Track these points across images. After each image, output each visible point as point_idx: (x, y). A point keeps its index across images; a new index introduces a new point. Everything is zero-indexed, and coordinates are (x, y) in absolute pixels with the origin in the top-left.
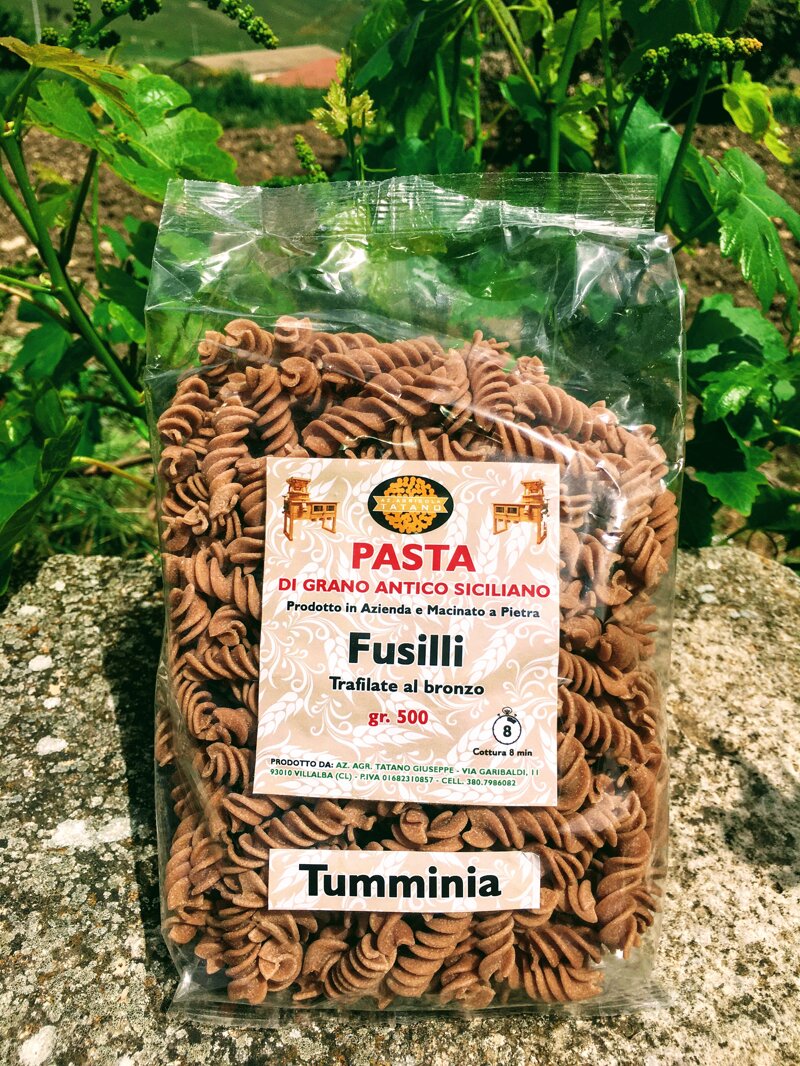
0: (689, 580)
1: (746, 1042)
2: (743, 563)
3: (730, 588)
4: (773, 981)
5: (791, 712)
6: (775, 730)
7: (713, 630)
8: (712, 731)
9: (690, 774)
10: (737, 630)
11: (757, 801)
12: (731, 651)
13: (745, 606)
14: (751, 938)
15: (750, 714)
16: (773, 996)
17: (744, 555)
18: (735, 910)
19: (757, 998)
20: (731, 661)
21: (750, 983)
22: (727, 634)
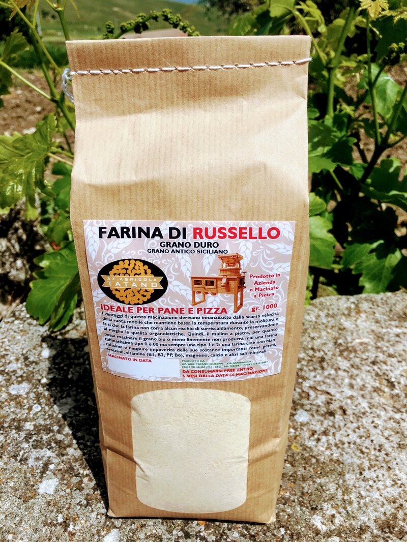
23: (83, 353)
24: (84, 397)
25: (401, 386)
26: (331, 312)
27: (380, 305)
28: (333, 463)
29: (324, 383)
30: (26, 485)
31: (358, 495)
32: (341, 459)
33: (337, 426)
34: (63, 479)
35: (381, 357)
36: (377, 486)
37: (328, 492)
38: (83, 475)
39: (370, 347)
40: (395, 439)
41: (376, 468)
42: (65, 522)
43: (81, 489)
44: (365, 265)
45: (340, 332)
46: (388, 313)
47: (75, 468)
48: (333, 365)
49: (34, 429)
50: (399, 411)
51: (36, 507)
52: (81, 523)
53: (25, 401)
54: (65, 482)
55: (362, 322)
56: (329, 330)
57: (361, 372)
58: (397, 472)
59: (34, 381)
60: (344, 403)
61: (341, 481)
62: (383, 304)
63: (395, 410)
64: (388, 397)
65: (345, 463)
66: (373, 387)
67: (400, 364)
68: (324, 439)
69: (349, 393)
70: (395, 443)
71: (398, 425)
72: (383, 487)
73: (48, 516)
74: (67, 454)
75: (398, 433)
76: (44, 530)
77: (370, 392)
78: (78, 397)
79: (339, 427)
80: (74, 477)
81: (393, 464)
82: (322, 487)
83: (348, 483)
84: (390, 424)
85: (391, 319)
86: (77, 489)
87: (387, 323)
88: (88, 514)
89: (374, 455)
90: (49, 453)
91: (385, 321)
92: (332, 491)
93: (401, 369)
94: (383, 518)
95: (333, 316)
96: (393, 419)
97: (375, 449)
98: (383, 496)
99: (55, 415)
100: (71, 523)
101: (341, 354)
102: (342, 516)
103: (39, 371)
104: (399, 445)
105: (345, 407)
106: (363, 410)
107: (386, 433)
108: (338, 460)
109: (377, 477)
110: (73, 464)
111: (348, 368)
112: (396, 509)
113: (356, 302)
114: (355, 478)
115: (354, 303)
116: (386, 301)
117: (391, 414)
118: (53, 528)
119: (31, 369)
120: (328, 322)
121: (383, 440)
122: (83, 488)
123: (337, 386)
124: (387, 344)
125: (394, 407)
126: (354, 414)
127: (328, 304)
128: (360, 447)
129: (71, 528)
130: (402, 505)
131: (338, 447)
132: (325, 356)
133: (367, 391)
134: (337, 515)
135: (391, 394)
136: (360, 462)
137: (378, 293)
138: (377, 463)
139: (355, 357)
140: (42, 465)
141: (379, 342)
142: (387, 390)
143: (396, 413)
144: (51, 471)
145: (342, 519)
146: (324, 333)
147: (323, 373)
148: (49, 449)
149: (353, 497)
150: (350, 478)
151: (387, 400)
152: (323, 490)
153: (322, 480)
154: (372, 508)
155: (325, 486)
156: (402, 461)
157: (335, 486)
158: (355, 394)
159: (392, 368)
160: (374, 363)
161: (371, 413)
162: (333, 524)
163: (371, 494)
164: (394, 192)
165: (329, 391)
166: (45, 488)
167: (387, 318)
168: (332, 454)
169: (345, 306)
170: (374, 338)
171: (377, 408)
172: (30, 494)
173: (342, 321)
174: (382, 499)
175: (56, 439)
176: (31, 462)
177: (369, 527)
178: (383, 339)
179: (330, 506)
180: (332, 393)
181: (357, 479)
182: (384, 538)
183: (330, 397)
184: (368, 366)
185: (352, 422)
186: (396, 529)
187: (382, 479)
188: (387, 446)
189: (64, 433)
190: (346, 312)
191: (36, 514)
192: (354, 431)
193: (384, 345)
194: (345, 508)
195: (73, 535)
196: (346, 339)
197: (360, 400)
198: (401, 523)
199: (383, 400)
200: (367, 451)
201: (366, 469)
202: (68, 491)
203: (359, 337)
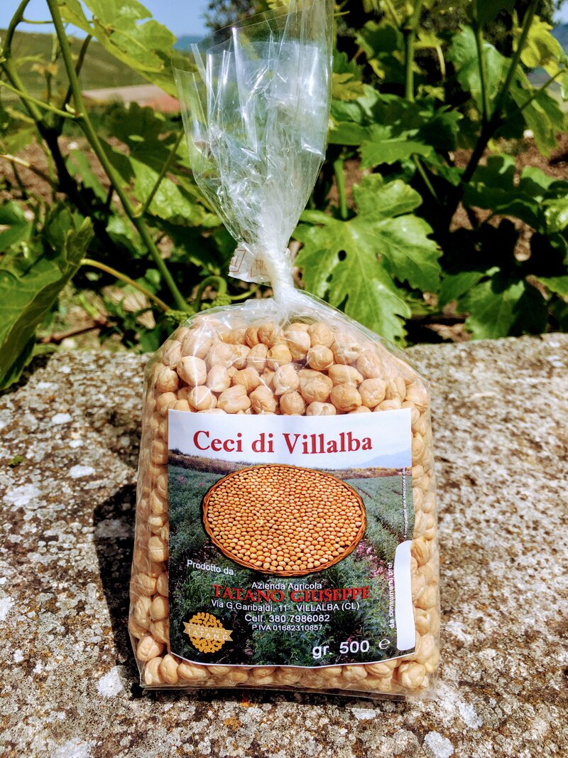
0: (540, 354)
23: (50, 425)
25: (550, 447)
26: (433, 362)
27: (502, 351)
28: (467, 548)
29: (437, 447)
31: (514, 589)
32: (478, 543)
33: (465, 501)
34: (22, 597)
35: (515, 413)
36: (541, 575)
37: (466, 588)
38: (57, 589)
39: (496, 402)
40: (556, 513)
41: (534, 552)
42: (28, 661)
43: (54, 610)
44: (474, 300)
45: (450, 385)
46: (515, 361)
47: (42, 580)
48: (447, 425)
50: (553, 477)
52: (57, 661)
54: (26, 601)
55: (480, 372)
56: (434, 384)
57: (489, 432)
60: (470, 471)
61: (484, 573)
62: (506, 350)
63: (548, 477)
64: (535, 462)
65: (486, 548)
66: (510, 450)
67: (543, 420)
68: (448, 517)
69: (477, 458)
70: (556, 517)
71: (556, 495)
72: (550, 577)
74: (29, 562)
75: (557, 505)
77: (507, 457)
78: (45, 483)
79: (468, 501)
80: (42, 594)
81: (559, 546)
82: (455, 581)
83: (495, 574)
84: (545, 494)
85: (521, 368)
86: (47, 611)
87: (516, 373)
88: (68, 646)
89: (529, 535)
91: (513, 370)
92: (473, 586)
93: (547, 426)
94: (559, 619)
95: (437, 366)
96: (547, 487)
97: (528, 527)
98: (553, 588)
99: (5, 509)
100: (40, 661)
101: (456, 412)
102: (494, 619)
104: (564, 520)
105: (473, 476)
106: (501, 479)
107: (541, 506)
108: (474, 545)
109: (539, 563)
110: (40, 575)
111: (470, 428)
113: (468, 350)
114: (504, 567)
115: (464, 350)
116: (510, 347)
117: (543, 481)
118: (7, 671)
120: (432, 374)
121: (538, 516)
122: (59, 609)
123: (457, 450)
124: (521, 398)
125: (546, 473)
126: (488, 484)
127: (428, 353)
128: (505, 526)
129: (38, 669)
131: (472, 528)
133: (501, 456)
134: (487, 619)
135: (537, 457)
136: (509, 545)
137: (497, 338)
138: (535, 544)
139: (478, 413)
141: (509, 394)
142: (530, 452)
143: (550, 480)
145: (495, 623)
147: (434, 435)
149: (506, 592)
150: (497, 567)
151: (533, 465)
152: (459, 586)
153: (455, 573)
154: (538, 606)
155: (461, 579)
157: (476, 580)
158: (485, 459)
159: (534, 425)
160: (506, 420)
161: (513, 482)
162: (482, 631)
163: (533, 587)
165: (446, 457)
167: (515, 367)
168: (464, 538)
169: (453, 354)
170: (502, 391)
171: (521, 475)
173: (451, 372)
174: (551, 592)
175: (8, 542)
177: (539, 632)
178: (513, 392)
179: (472, 607)
180: (451, 460)
181: (508, 567)
183: (449, 464)
184: (499, 424)
185: (487, 495)
187: (547, 566)
188: (545, 522)
189: (22, 532)
190: (455, 361)
192: (493, 506)
193: (517, 399)
194: (497, 608)
195: (43, 679)
196: (460, 392)
197: (494, 466)
199: (527, 465)
200: (516, 530)
201: (520, 554)
202: (32, 614)
203: (479, 390)
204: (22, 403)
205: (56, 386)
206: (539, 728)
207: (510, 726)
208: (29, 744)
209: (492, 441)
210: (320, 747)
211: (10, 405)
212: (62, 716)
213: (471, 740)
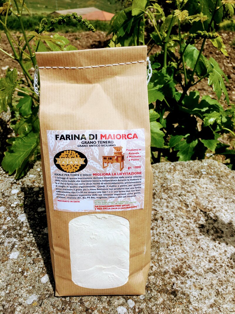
0: (199, 168)
1: (211, 278)
2: (213, 163)
3: (209, 170)
4: (217, 264)
5: (224, 202)
6: (220, 206)
7: (205, 181)
8: (204, 206)
9: (198, 217)
10: (211, 181)
11: (215, 223)
12: (209, 186)
13: (213, 175)
14: (212, 254)
15: (214, 202)
16: (217, 268)
17: (213, 162)
18: (209, 248)
19: (213, 268)
20: (209, 189)
21: (212, 265)
22: (208, 182)
23: (33, 191)
24: (33, 213)
25: (192, 207)
26: (161, 171)
27: (186, 167)
28: (154, 243)
29: (154, 205)
30: (3, 255)
31: (165, 257)
32: (158, 241)
33: (158, 226)
34: (22, 252)
35: (184, 192)
36: (175, 253)
38: (32, 249)
39: (178, 188)
40: (186, 231)
41: (175, 245)
42: (23, 271)
43: (30, 256)
44: (180, 146)
45: (165, 180)
46: (190, 171)
48: (160, 196)
49: (8, 229)
50: (189, 218)
51: (8, 265)
52: (31, 272)
53: (3, 215)
54: (23, 253)
55: (176, 175)
56: (159, 180)
57: (173, 200)
58: (185, 247)
59: (7, 205)
60: (163, 215)
61: (158, 251)
62: (188, 166)
63: (187, 218)
64: (185, 212)
65: (160, 243)
66: (178, 207)
67: (193, 196)
68: (151, 231)
69: (165, 209)
70: (185, 233)
71: (188, 225)
72: (177, 254)
73: (14, 269)
74: (24, 240)
75: (187, 228)
76: (12, 275)
77: (176, 210)
78: (30, 213)
79: (159, 226)
80: (27, 251)
81: (183, 243)
83: (161, 252)
84: (185, 224)
85: (191, 174)
86: (29, 256)
87: (188, 176)
88: (34, 267)
89: (175, 239)
90: (15, 240)
91: (188, 175)
92: (153, 255)
93: (193, 198)
94: (176, 267)
96: (186, 222)
97: (175, 236)
98: (177, 257)
99: (18, 222)
100: (26, 272)
101: (164, 191)
102: (156, 267)
103: (10, 200)
104: (188, 234)
105: (163, 217)
106: (171, 218)
107: (182, 229)
108: (157, 241)
109: (175, 249)
110: (27, 245)
111: (167, 198)
112: (183, 263)
113: (174, 165)
117: (185, 220)
118: (17, 274)
119: (6, 200)
120: (159, 175)
121: (180, 232)
122: (32, 256)
123: (160, 207)
124: (187, 186)
125: (187, 216)
126: (167, 220)
127: (160, 166)
128: (168, 235)
129: (25, 274)
130: (185, 262)
131: (158, 235)
132: (156, 192)
133: (174, 209)
134: (154, 266)
135: (186, 210)
136: (168, 242)
137: (186, 161)
138: (176, 242)
139: (171, 192)
140: (11, 245)
142: (184, 208)
143: (187, 219)
144: (16, 248)
145: (156, 268)
146: (156, 181)
147: (154, 200)
148: (15, 238)
149: (163, 258)
150: (162, 250)
154: (171, 263)
156: (188, 241)
157: (154, 253)
158: (168, 210)
159: (188, 198)
160: (179, 195)
161: (175, 219)
162: (152, 270)
163: (171, 257)
164: (196, 109)
165: (156, 209)
166: (13, 256)
167: (189, 173)
168: (154, 239)
169: (169, 167)
170: (181, 183)
171: (179, 217)
172: (5, 259)
173: (166, 175)
174: (176, 259)
175: (18, 233)
176: (6, 244)
177: (169, 271)
178: (185, 184)
179: (151, 262)
180: (157, 210)
181: (165, 250)
182: (175, 276)
183: (156, 212)
184: (177, 197)
185: (166, 224)
186: (182, 272)
187: (177, 250)
188: (182, 235)
189: (23, 230)
190: (169, 170)
191: (8, 268)
192: (166, 228)
193: (185, 187)
194: (158, 263)
195: (26, 277)
196: (167, 184)
197: (171, 213)
198: (184, 270)
199: (182, 213)
201: (170, 245)
202: (24, 257)
203: (174, 183)
204: (24, 183)
205: (35, 176)
206: (161, 300)
207: (152, 299)
208: (22, 295)
209: (173, 203)
210: (99, 301)
211: (21, 183)
212: (31, 288)
213: (140, 302)
